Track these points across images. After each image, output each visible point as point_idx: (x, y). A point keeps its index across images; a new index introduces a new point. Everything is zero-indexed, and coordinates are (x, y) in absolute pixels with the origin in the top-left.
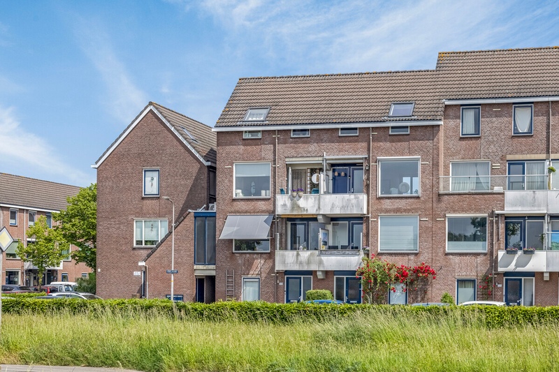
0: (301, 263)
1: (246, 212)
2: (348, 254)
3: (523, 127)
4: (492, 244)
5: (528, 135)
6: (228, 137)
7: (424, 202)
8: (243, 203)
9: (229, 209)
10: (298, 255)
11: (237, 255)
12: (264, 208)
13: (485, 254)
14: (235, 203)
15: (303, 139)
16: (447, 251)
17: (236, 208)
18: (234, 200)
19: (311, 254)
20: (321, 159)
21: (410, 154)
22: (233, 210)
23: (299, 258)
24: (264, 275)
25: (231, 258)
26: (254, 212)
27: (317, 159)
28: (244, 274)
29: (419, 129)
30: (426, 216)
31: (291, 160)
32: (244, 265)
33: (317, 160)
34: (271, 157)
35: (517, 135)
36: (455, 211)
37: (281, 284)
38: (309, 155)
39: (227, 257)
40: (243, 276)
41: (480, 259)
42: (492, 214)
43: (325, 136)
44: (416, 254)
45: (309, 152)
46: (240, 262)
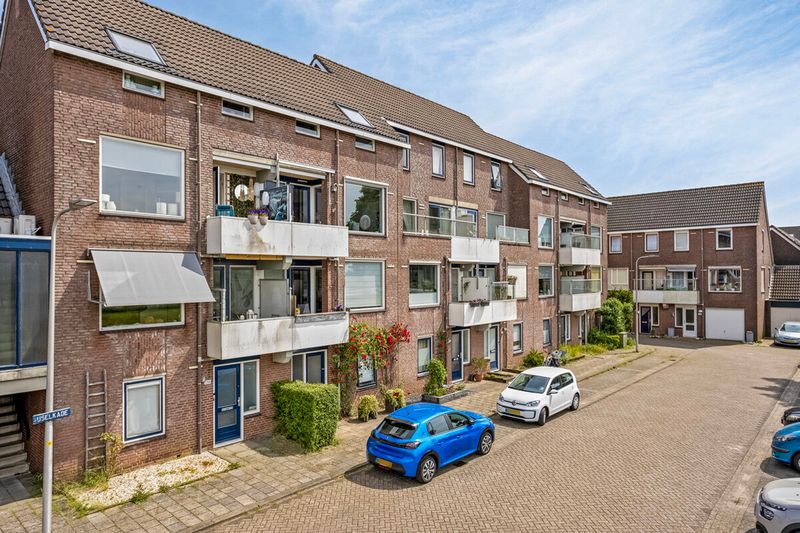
0: (266, 341)
1: (133, 245)
2: (332, 320)
3: (437, 169)
4: (444, 295)
5: (441, 178)
6: (86, 74)
7: (390, 244)
8: (123, 224)
9: (90, 236)
10: (260, 326)
11: (112, 336)
12: (174, 238)
13: (439, 307)
14: (106, 224)
15: (244, 122)
16: (411, 306)
17: (110, 236)
18: (103, 216)
19: (282, 323)
20: (270, 162)
21: (376, 178)
22: (99, 237)
23: (264, 333)
24: (172, 371)
25: (97, 344)
26: (152, 246)
27: (264, 161)
28: (127, 376)
29: (385, 149)
30: (393, 261)
31: (223, 154)
32: (129, 356)
33: (264, 163)
34: (186, 140)
35: (435, 177)
36: (416, 257)
37: (207, 382)
38: (252, 152)
39: (86, 344)
40: (126, 381)
41: (436, 312)
42: (445, 261)
43: (278, 127)
44: (384, 312)
45: (254, 148)
46: (119, 350)
